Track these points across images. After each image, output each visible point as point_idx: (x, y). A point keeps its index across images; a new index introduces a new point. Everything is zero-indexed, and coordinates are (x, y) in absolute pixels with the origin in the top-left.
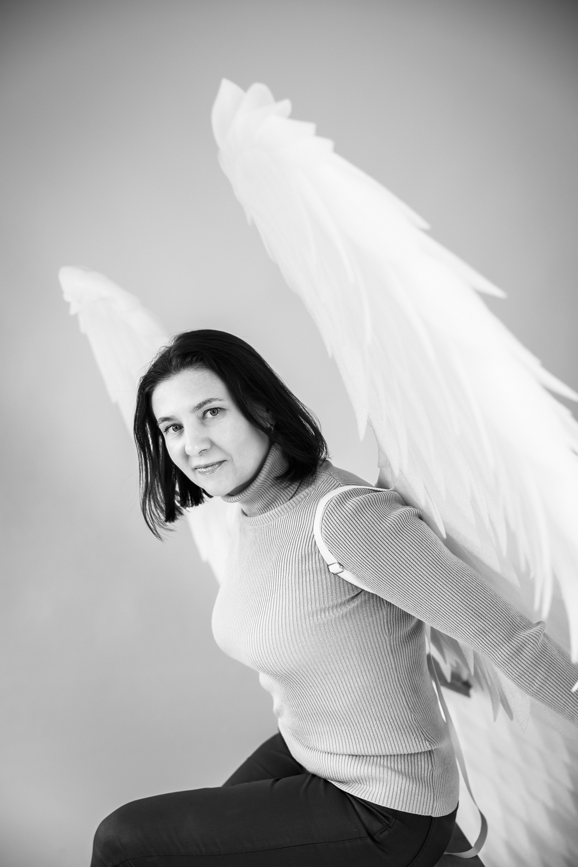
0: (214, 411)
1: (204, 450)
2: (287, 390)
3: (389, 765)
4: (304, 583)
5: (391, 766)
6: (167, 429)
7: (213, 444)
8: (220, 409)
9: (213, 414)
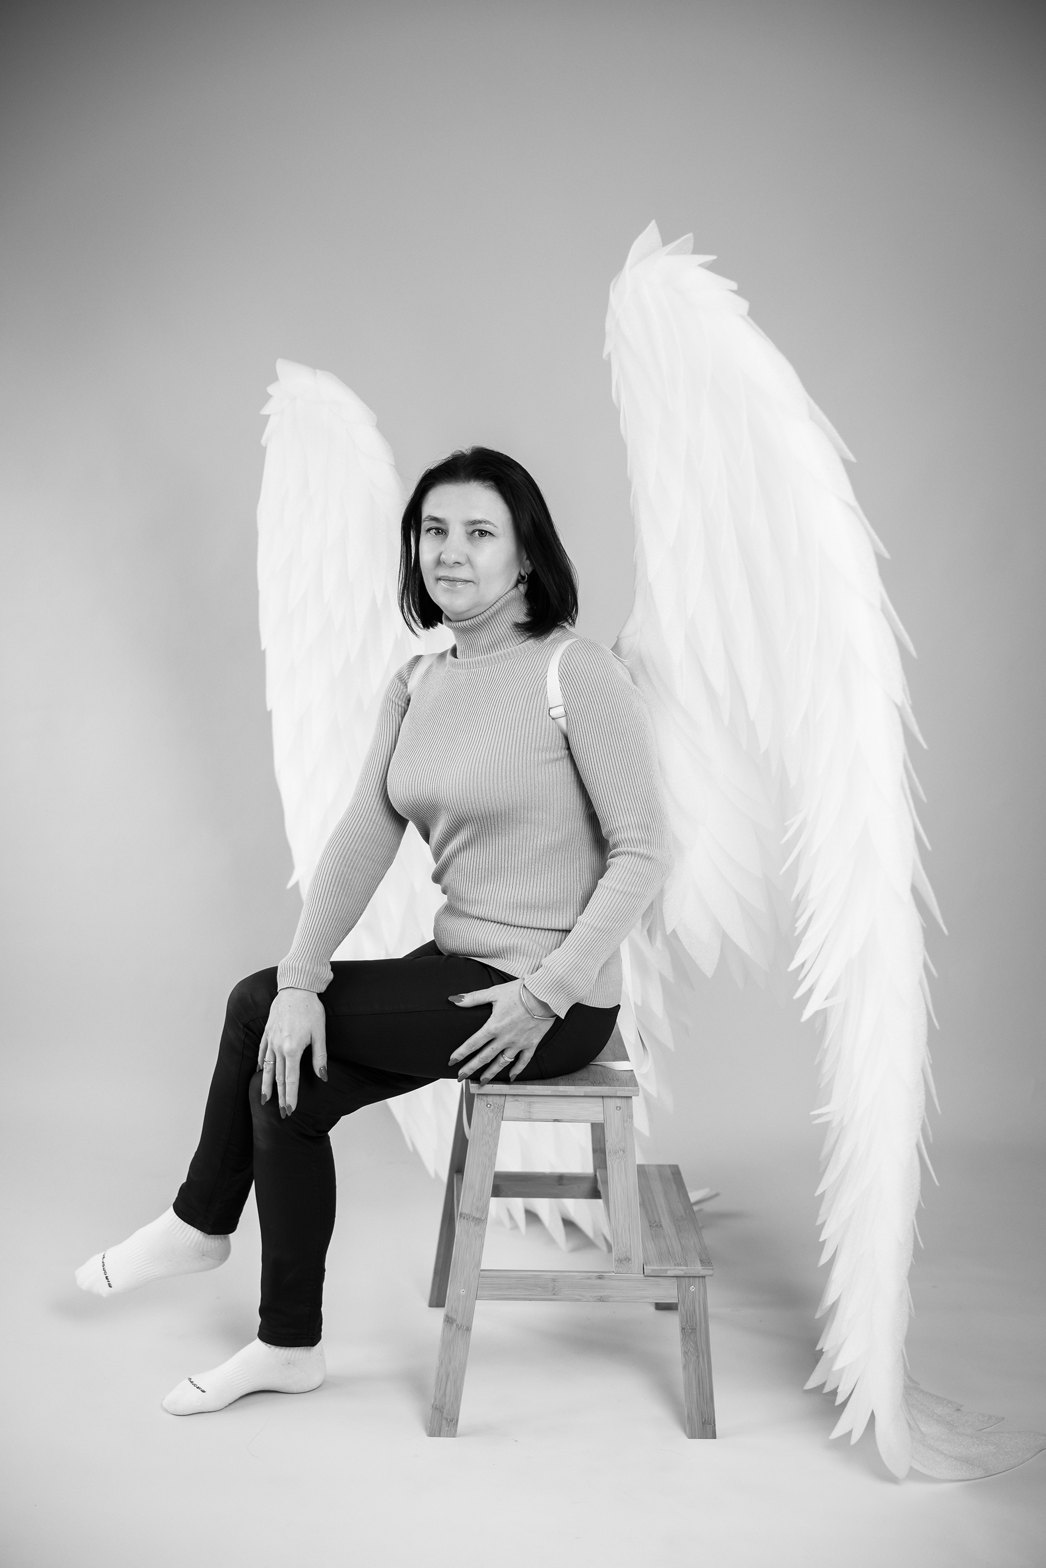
0: (483, 533)
1: (458, 563)
2: (558, 540)
3: (537, 940)
4: (525, 721)
5: (538, 941)
6: (429, 530)
7: (469, 561)
8: (490, 533)
9: (481, 535)
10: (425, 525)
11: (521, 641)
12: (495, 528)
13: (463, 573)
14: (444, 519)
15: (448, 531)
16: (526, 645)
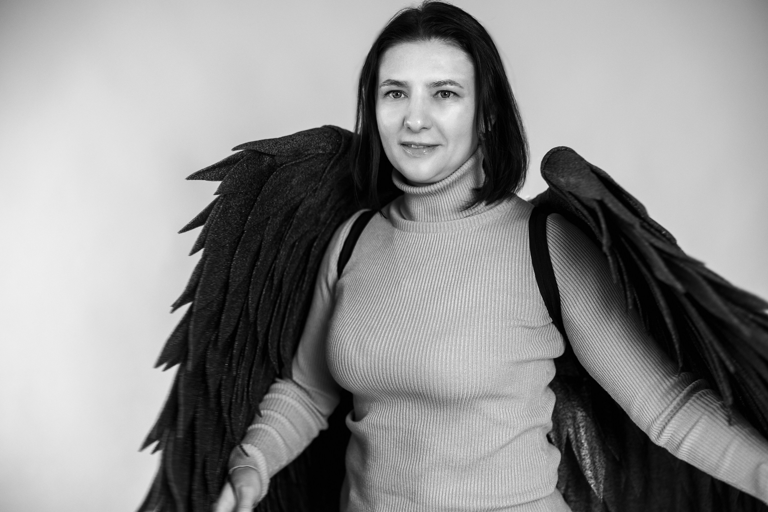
0: (447, 94)
1: (424, 127)
6: (388, 93)
7: (435, 125)
8: (455, 94)
9: (444, 96)
10: (383, 89)
11: (465, 216)
12: (460, 89)
13: (426, 138)
14: (406, 82)
15: (410, 96)
16: (469, 219)
